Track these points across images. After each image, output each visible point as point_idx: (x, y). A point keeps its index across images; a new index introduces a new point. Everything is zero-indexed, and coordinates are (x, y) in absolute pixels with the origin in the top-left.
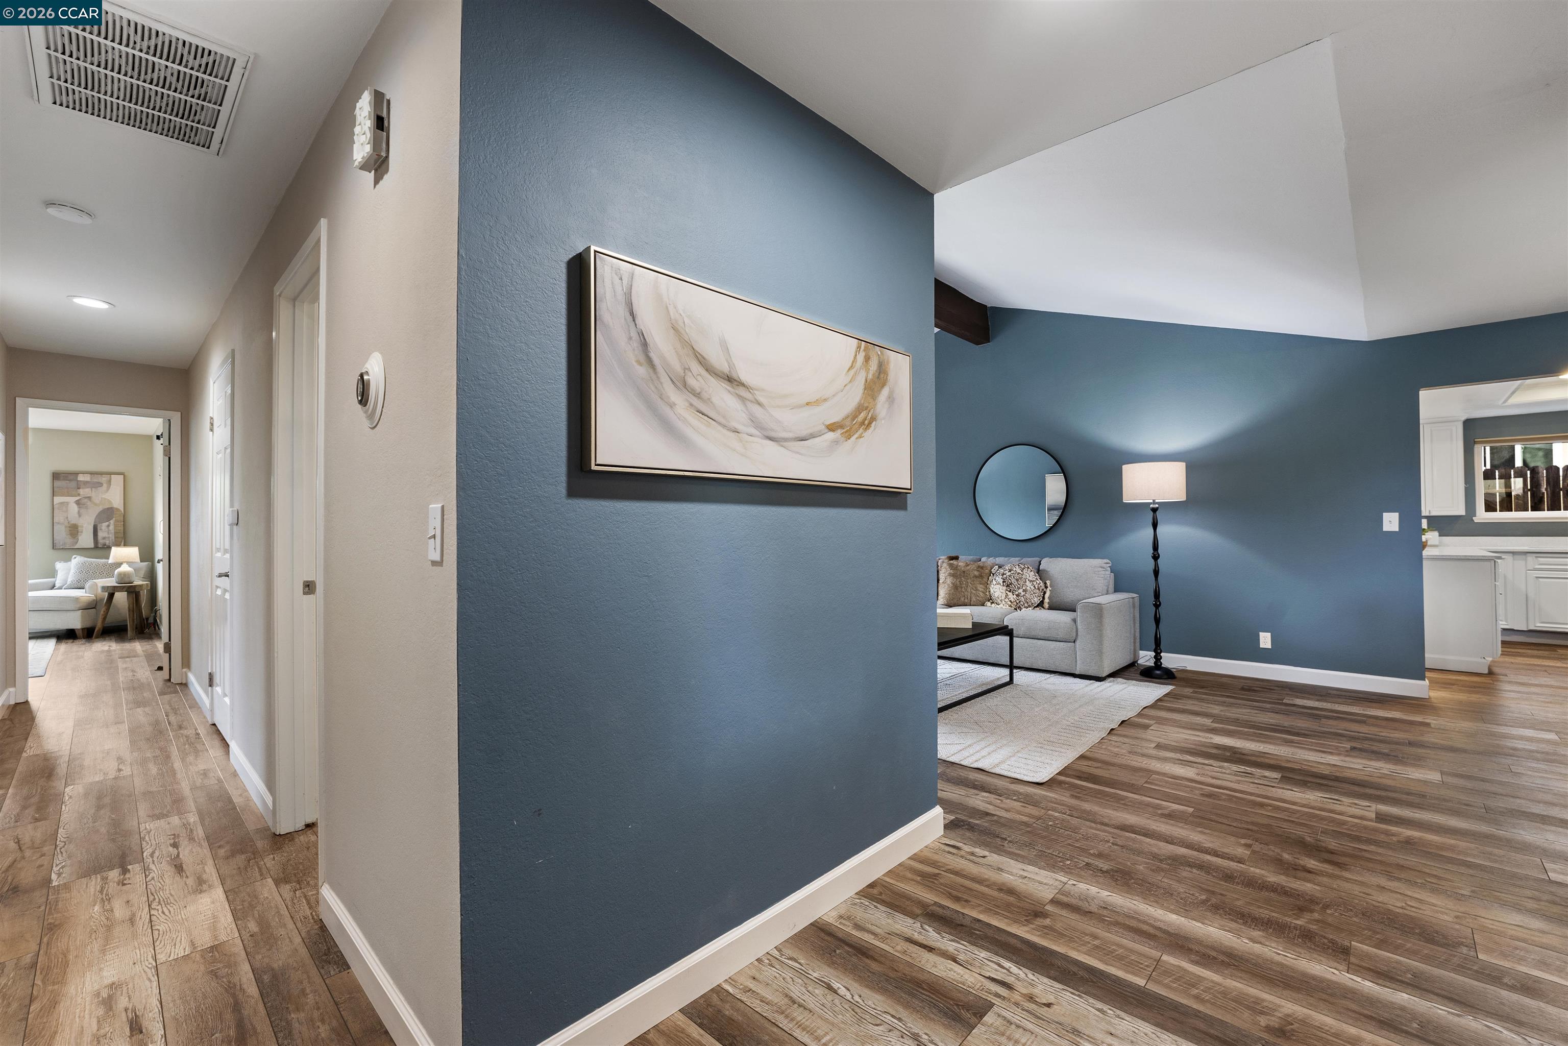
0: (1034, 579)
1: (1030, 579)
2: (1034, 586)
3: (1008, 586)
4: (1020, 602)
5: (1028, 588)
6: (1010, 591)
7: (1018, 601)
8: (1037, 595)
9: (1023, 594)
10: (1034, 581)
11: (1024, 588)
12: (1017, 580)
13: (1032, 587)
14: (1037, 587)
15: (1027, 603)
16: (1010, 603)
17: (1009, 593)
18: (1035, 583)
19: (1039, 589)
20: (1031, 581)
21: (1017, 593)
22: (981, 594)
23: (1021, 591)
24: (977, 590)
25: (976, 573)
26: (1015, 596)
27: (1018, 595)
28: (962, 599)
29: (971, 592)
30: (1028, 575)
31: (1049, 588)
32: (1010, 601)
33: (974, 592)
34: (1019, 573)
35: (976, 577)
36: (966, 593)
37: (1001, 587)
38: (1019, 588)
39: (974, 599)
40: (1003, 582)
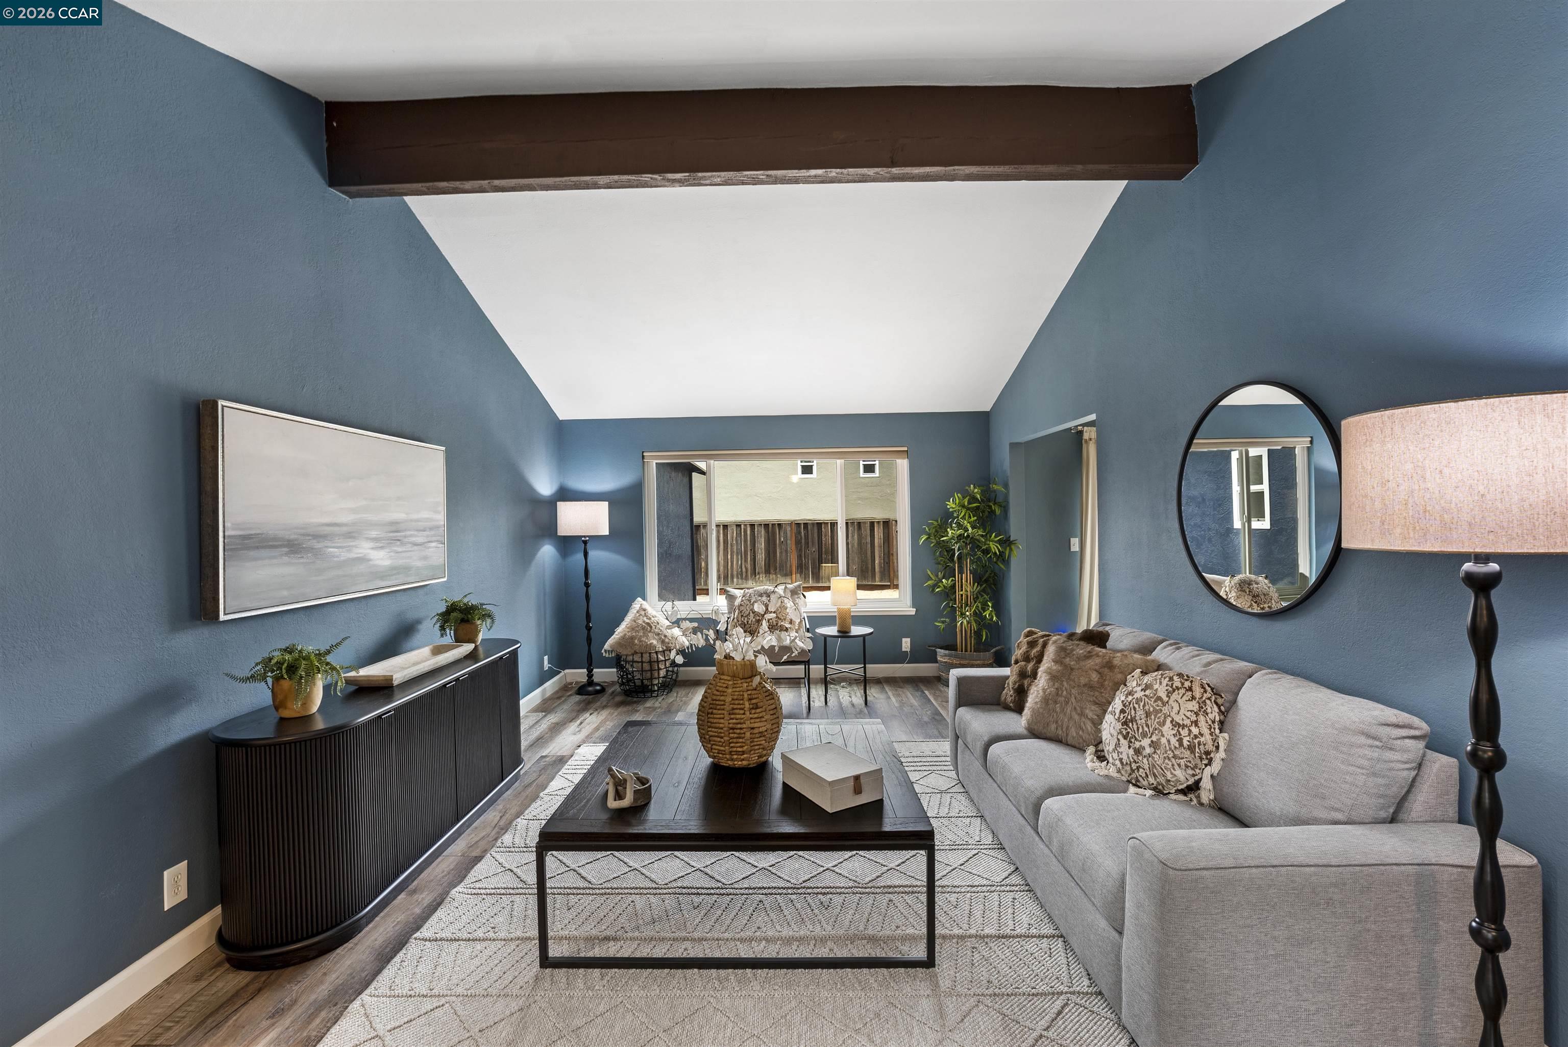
0: (1187, 722)
1: (1178, 719)
2: (1180, 741)
3: (1125, 723)
4: (1138, 768)
5: (1164, 740)
6: (1125, 738)
7: (1134, 766)
8: (1182, 762)
9: (1148, 750)
10: (1184, 726)
11: (1154, 738)
12: (1148, 714)
13: (1174, 741)
14: (1186, 743)
15: (1155, 776)
16: (1119, 765)
17: (1122, 741)
18: (1184, 732)
19: (1191, 748)
20: (1175, 724)
21: (1137, 744)
22: (1089, 726)
23: (1146, 742)
24: (1082, 714)
25: (1095, 677)
26: (1131, 752)
27: (1138, 752)
28: (1053, 727)
29: (1071, 718)
30: (1176, 708)
31: (1221, 754)
32: (1121, 760)
33: (1076, 717)
34: (1160, 698)
35: (1090, 686)
36: (1061, 716)
37: (1114, 722)
38: (1144, 735)
39: (1073, 732)
40: (1122, 711)
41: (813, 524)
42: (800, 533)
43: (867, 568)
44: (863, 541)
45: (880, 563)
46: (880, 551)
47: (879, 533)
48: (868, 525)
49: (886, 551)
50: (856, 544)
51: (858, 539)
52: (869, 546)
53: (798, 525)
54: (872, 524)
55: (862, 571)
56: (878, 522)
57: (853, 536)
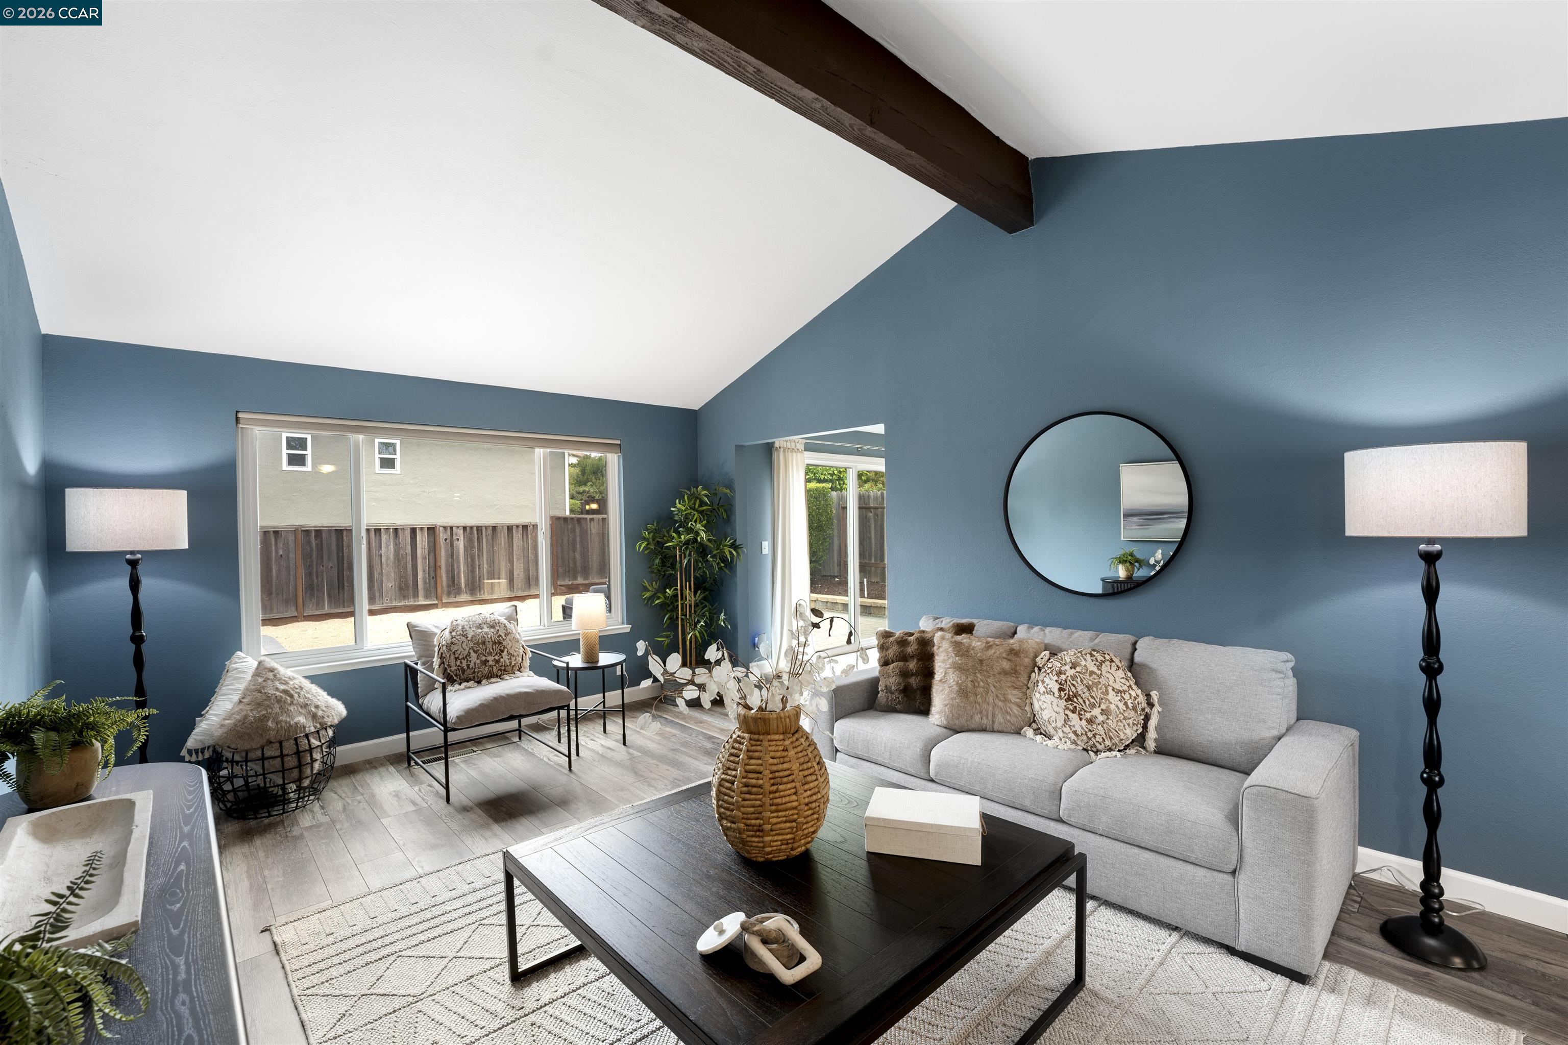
0: (1125, 688)
1: (1117, 686)
2: (1126, 704)
3: (1069, 699)
4: (1094, 736)
5: (1113, 707)
6: (1073, 712)
7: (1090, 735)
8: (1130, 721)
9: (1101, 718)
10: (1124, 692)
11: (1103, 706)
12: (1089, 688)
13: (1121, 705)
14: (1130, 705)
15: (1111, 738)
16: (1073, 737)
17: (1071, 715)
18: (1127, 696)
19: (1134, 709)
20: (1118, 692)
21: (1088, 715)
22: (1015, 709)
23: (1096, 712)
24: (1006, 700)
25: (1006, 665)
26: (1084, 723)
27: (1090, 721)
28: (977, 718)
29: (995, 705)
30: (1112, 679)
31: (1157, 708)
32: (1075, 733)
33: (1000, 704)
34: (1092, 673)
35: (1005, 673)
36: (985, 706)
37: (1056, 701)
38: (1093, 706)
39: (1000, 718)
40: (1060, 690)
41: (329, 531)
42: (309, 542)
43: (407, 586)
44: (401, 552)
45: (424, 578)
46: (424, 563)
47: (422, 541)
48: (408, 533)
49: (432, 564)
50: (392, 556)
51: (395, 550)
52: (409, 558)
53: (307, 532)
54: (413, 531)
55: (401, 589)
56: (422, 529)
57: (387, 546)
